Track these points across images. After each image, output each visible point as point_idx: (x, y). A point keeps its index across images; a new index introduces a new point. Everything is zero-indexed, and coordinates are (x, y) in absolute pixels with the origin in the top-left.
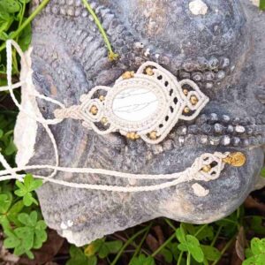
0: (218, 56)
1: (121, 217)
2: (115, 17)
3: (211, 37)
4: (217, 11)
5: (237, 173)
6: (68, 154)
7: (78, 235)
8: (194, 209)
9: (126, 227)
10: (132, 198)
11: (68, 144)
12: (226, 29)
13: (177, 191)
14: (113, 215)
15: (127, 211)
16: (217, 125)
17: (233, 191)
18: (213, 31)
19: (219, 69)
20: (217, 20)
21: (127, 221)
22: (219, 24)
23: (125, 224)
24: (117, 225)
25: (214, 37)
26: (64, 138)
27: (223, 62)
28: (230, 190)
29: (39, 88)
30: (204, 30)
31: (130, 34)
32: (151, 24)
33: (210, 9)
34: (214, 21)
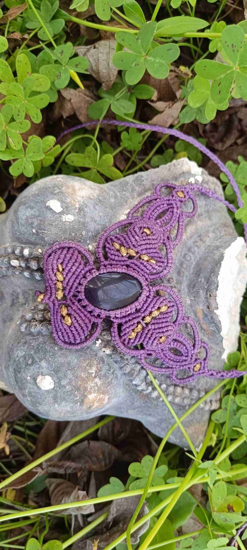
0: (31, 334)
1: (140, 184)
2: (131, 381)
4: (29, 378)
5: (20, 221)
6: (189, 250)
7: (185, 168)
8: (63, 189)
9: (136, 175)
10: (126, 202)
11: (188, 258)
12: (21, 360)
14: (147, 187)
15: (133, 190)
16: (35, 268)
17: (25, 204)
19: (30, 321)
20: (29, 369)
21: (134, 181)
22: (27, 364)
23: (137, 178)
24: (145, 177)
26: (193, 266)
27: (26, 328)
28: (27, 205)
29: (214, 316)
30: (41, 360)
31: (116, 362)
32: (93, 370)
33: (35, 380)
34: (32, 368)
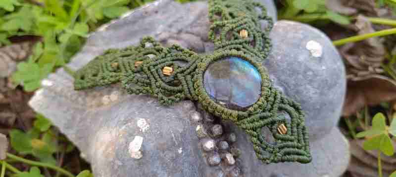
3: (298, 74)
4: (324, 68)
7: (40, 98)
12: (315, 85)
13: (124, 127)
14: (72, 112)
18: (305, 72)
20: (317, 71)
21: (72, 128)
22: (315, 75)
25: (300, 76)
30: (300, 63)
33: (320, 59)
34: (313, 68)
